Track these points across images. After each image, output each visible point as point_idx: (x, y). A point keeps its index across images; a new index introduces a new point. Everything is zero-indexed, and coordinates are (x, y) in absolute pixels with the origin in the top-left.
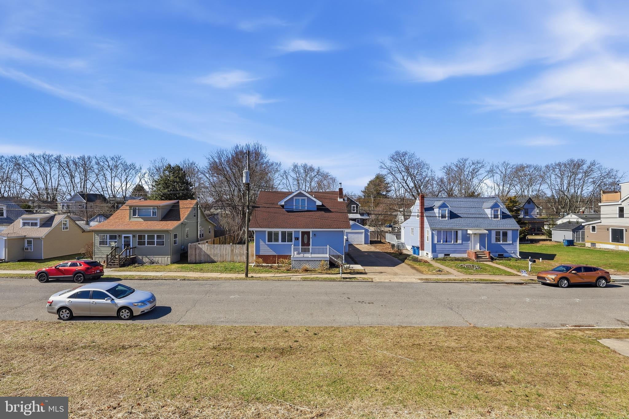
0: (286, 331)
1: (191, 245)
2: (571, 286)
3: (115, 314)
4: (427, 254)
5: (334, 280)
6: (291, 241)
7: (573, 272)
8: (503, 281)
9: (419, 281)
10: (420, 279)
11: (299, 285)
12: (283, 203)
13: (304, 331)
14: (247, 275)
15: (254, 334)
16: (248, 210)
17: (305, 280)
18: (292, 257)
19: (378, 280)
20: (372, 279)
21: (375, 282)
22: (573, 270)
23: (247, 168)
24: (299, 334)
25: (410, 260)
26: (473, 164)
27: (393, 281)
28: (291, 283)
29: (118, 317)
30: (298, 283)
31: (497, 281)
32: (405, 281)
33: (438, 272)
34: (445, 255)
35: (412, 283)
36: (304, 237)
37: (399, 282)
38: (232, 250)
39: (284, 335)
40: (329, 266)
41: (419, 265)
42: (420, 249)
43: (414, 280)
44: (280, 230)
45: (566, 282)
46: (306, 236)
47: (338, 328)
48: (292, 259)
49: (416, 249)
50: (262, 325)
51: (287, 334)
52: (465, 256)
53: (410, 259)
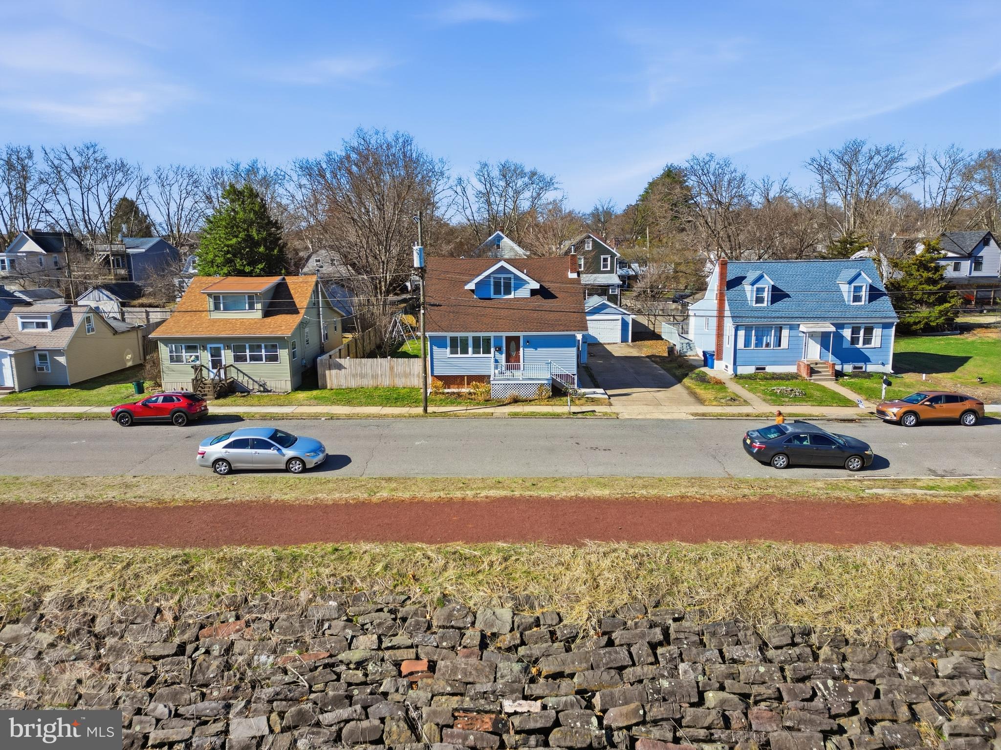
0: (499, 482)
1: (321, 360)
2: (920, 423)
3: (283, 467)
4: (727, 367)
5: (557, 416)
6: (489, 352)
7: (925, 403)
8: (824, 416)
9: (692, 417)
10: (692, 414)
11: (507, 424)
12: (473, 287)
13: (521, 482)
14: (425, 410)
15: (462, 485)
16: (424, 309)
17: (515, 415)
18: (491, 379)
19: (627, 417)
20: (618, 414)
21: (621, 420)
22: (927, 401)
23: (418, 243)
24: (515, 485)
25: (692, 379)
26: (878, 152)
27: (651, 417)
28: (494, 422)
29: (287, 470)
30: (504, 422)
31: (817, 416)
32: (668, 417)
33: (730, 403)
34: (757, 369)
35: (679, 420)
36: (510, 345)
37: (658, 420)
38: (392, 368)
39: (497, 486)
40: (551, 394)
41: (705, 388)
42: (715, 357)
43: (683, 416)
44: (470, 335)
45: (913, 418)
46: (513, 344)
47: (560, 479)
48: (492, 382)
49: (708, 359)
50: (469, 477)
51: (500, 485)
52: (793, 369)
53: (694, 376)
